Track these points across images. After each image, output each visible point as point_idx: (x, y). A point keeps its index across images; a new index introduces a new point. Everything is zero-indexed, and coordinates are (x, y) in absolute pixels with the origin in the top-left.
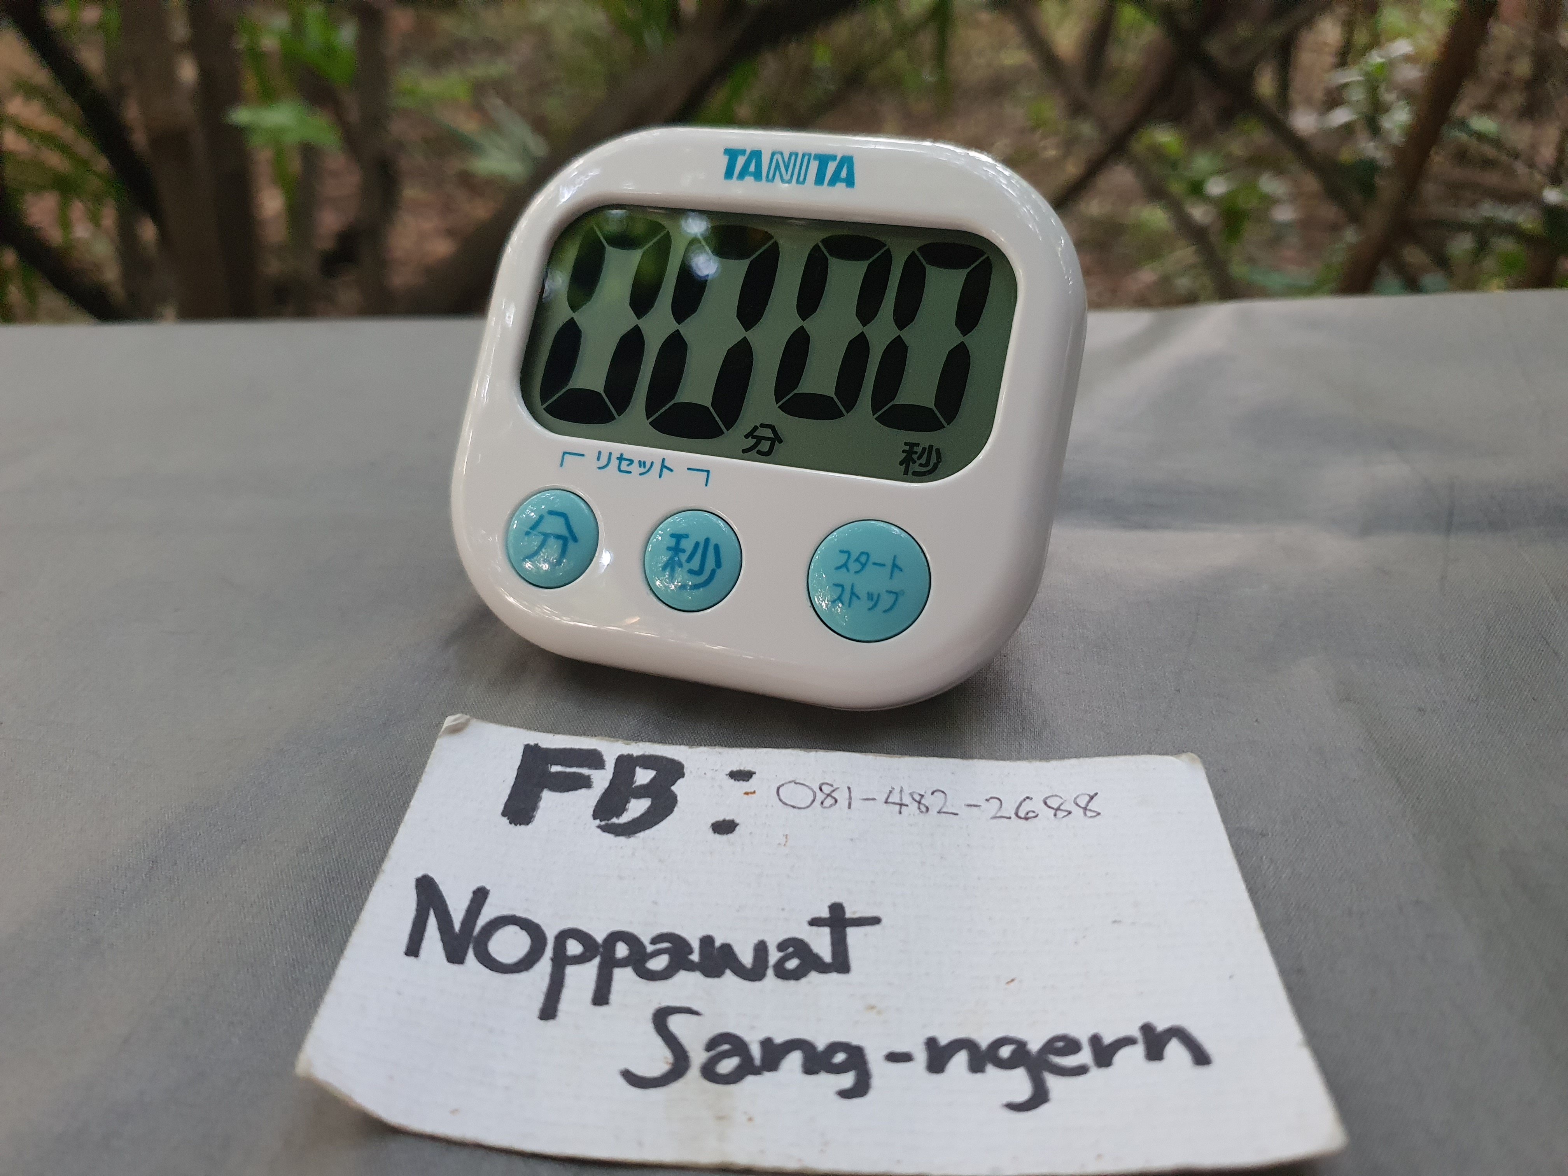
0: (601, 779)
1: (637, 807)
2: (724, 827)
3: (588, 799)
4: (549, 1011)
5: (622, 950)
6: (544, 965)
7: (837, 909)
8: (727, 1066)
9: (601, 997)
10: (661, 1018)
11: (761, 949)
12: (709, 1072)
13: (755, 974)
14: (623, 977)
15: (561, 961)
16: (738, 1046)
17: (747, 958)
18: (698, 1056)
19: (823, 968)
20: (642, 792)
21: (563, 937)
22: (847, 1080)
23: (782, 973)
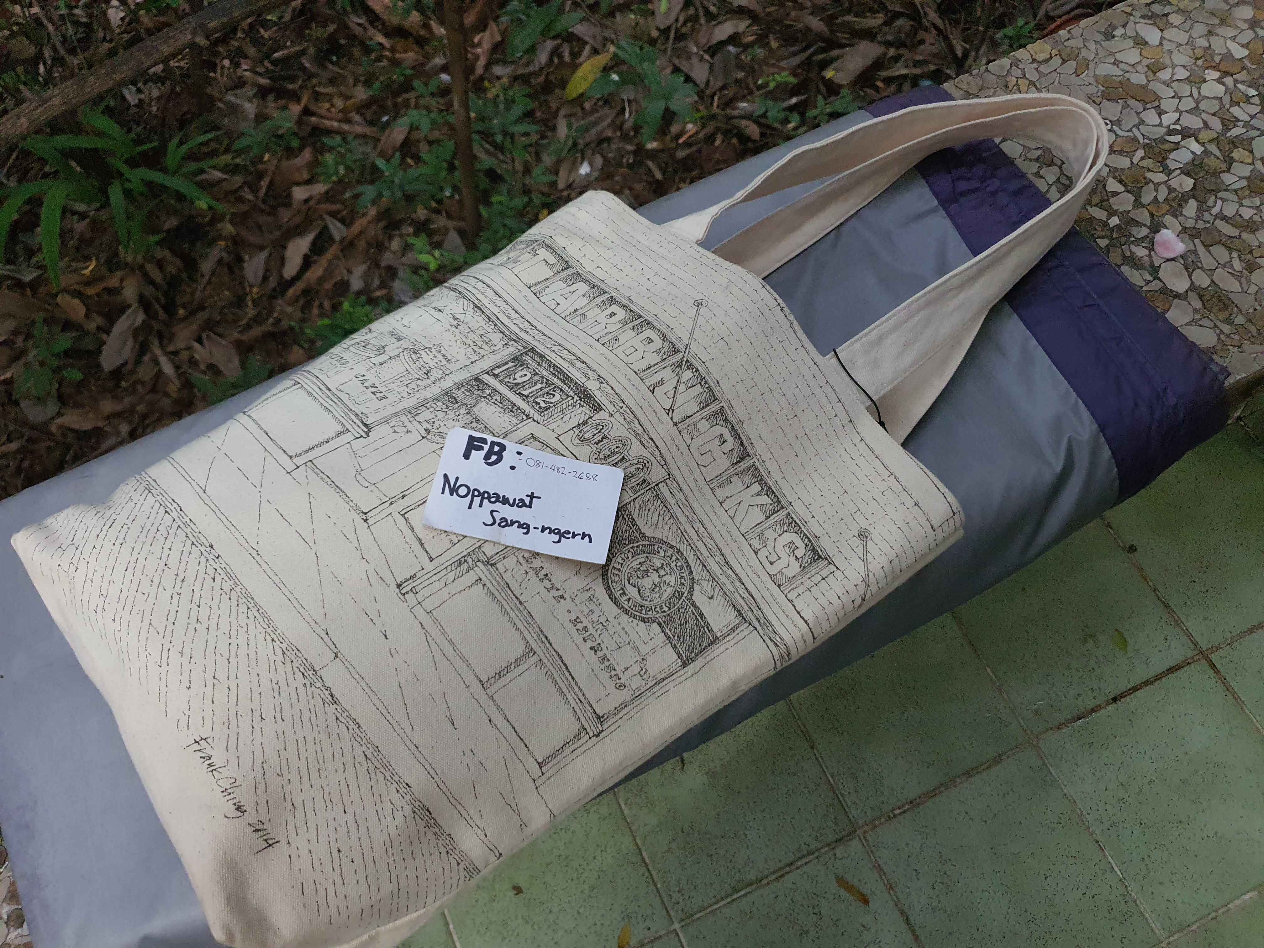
0: (486, 447)
1: (494, 458)
2: (513, 468)
3: (483, 453)
4: (470, 507)
5: (486, 495)
6: (470, 496)
7: (533, 493)
8: (503, 524)
9: (480, 506)
10: (492, 512)
11: (515, 500)
12: (499, 525)
13: (512, 505)
14: (486, 501)
15: (473, 496)
16: (506, 520)
17: (511, 502)
18: (498, 521)
19: (526, 506)
20: (495, 453)
21: (475, 490)
22: (525, 531)
23: (518, 506)
